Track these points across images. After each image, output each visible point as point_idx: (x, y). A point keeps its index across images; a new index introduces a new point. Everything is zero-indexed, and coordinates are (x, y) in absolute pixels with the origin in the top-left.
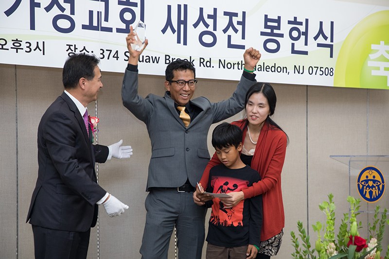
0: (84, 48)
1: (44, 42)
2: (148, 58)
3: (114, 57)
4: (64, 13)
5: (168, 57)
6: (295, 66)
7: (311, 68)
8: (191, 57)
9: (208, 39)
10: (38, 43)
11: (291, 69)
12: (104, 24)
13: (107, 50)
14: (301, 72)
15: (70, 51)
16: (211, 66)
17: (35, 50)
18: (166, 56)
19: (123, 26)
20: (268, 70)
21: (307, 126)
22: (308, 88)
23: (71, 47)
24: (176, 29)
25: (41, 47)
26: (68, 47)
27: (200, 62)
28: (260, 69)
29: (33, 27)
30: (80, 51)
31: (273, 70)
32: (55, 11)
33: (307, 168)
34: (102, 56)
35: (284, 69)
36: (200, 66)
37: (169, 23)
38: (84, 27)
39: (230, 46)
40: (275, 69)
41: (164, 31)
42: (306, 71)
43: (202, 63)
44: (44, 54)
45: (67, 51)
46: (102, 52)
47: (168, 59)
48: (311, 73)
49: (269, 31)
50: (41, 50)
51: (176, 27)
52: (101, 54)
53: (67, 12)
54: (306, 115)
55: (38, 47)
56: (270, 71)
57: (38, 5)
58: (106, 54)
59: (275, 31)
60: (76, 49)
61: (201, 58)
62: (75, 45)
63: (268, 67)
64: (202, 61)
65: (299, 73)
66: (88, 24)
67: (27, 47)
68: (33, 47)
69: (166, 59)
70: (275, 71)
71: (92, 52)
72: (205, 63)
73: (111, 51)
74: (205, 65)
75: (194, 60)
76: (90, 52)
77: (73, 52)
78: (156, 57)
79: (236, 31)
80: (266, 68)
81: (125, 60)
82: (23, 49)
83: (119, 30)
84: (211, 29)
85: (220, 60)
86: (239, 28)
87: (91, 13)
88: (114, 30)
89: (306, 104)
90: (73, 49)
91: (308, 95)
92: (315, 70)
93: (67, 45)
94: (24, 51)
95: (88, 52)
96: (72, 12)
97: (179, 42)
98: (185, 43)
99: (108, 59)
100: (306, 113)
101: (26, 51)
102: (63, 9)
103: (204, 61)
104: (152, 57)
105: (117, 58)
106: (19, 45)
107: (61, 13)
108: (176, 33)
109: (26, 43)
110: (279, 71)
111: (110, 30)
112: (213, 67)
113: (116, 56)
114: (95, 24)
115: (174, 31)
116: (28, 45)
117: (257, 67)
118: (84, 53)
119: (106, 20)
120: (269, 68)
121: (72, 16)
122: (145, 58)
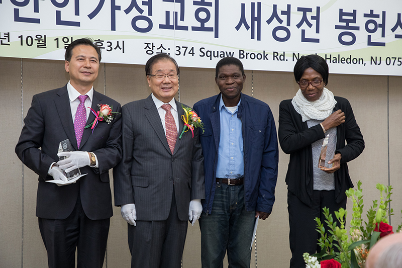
0: (162, 46)
1: (123, 41)
2: (222, 53)
3: (189, 53)
4: (143, 15)
5: (242, 52)
6: (372, 57)
7: (388, 59)
8: (264, 51)
9: (281, 34)
10: (118, 42)
11: (367, 61)
12: (180, 23)
13: (183, 47)
14: (378, 62)
15: (148, 49)
16: (285, 60)
17: (115, 49)
18: (240, 51)
19: (199, 25)
20: (343, 62)
21: (388, 115)
22: (389, 78)
23: (149, 45)
24: (250, 25)
25: (121, 46)
26: (146, 45)
27: (274, 56)
28: (335, 61)
29: (113, 28)
30: (158, 49)
31: (349, 61)
32: (134, 13)
33: (389, 156)
34: (178, 53)
35: (360, 61)
36: (274, 60)
37: (243, 20)
38: (161, 26)
39: (304, 39)
40: (350, 60)
41: (238, 28)
42: (383, 62)
43: (276, 56)
44: (123, 52)
45: (145, 48)
46: (178, 49)
47: (242, 54)
48: (388, 64)
49: (344, 24)
50: (121, 49)
51: (249, 24)
52: (177, 51)
53: (145, 14)
54: (387, 105)
55: (118, 46)
56: (346, 62)
57: (119, 8)
58: (182, 50)
59: (351, 24)
60: (153, 46)
61: (274, 53)
62: (153, 43)
63: (343, 59)
64: (275, 55)
65: (376, 64)
66: (165, 24)
67: (108, 46)
68: (114, 46)
69: (240, 54)
70: (350, 63)
71: (169, 49)
72: (278, 57)
73: (187, 48)
74: (279, 59)
75: (267, 55)
76: (167, 49)
77: (151, 49)
78: (230, 53)
79: (310, 25)
80: (341, 60)
81: (200, 56)
82: (104, 48)
83: (194, 29)
84: (284, 24)
85: (294, 54)
86: (314, 22)
87: (168, 13)
88: (190, 28)
89: (387, 94)
90: (151, 47)
91: (389, 85)
92: (392, 60)
93: (145, 43)
94: (105, 50)
95: (165, 49)
96: (150, 13)
97: (253, 37)
98: (259, 39)
99: (184, 55)
100: (387, 103)
101: (107, 50)
102: (141, 11)
103: (277, 55)
104: (226, 52)
105: (193, 54)
106: (101, 44)
107: (140, 15)
108: (250, 29)
109: (108, 42)
110: (355, 62)
111: (186, 28)
112: (287, 60)
113: (191, 52)
114: (172, 23)
115: (247, 28)
116: (109, 44)
117: (332, 59)
118: (162, 50)
119: (182, 19)
120: (345, 60)
121: (149, 17)
122: (219, 54)
